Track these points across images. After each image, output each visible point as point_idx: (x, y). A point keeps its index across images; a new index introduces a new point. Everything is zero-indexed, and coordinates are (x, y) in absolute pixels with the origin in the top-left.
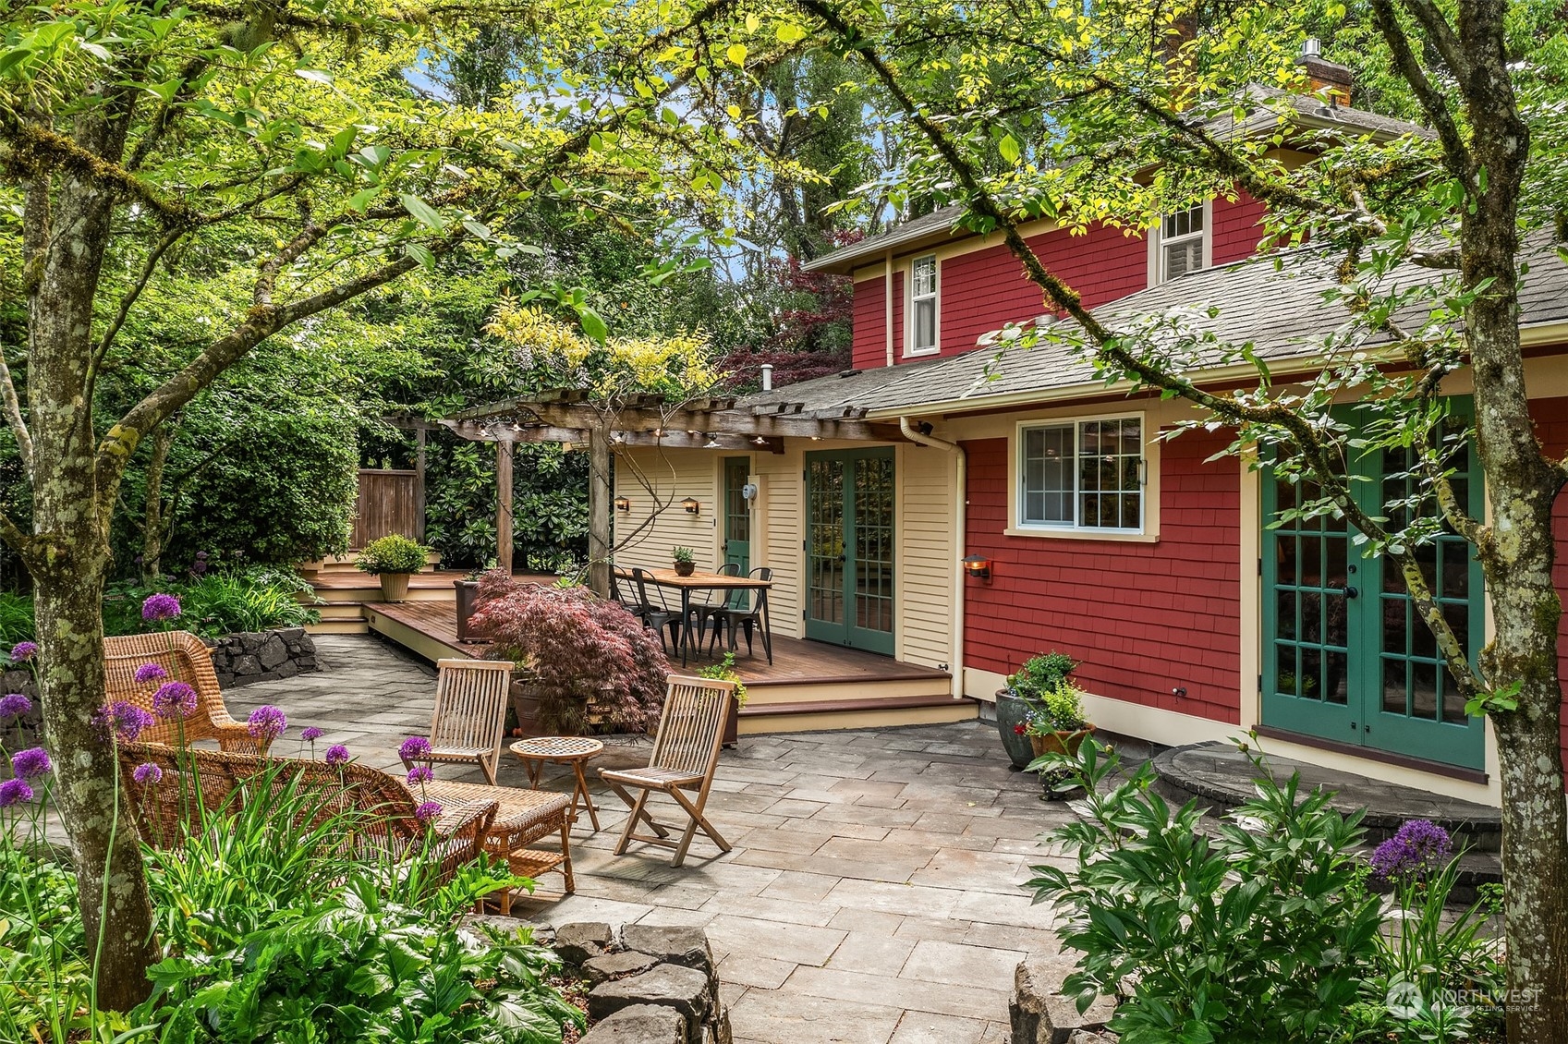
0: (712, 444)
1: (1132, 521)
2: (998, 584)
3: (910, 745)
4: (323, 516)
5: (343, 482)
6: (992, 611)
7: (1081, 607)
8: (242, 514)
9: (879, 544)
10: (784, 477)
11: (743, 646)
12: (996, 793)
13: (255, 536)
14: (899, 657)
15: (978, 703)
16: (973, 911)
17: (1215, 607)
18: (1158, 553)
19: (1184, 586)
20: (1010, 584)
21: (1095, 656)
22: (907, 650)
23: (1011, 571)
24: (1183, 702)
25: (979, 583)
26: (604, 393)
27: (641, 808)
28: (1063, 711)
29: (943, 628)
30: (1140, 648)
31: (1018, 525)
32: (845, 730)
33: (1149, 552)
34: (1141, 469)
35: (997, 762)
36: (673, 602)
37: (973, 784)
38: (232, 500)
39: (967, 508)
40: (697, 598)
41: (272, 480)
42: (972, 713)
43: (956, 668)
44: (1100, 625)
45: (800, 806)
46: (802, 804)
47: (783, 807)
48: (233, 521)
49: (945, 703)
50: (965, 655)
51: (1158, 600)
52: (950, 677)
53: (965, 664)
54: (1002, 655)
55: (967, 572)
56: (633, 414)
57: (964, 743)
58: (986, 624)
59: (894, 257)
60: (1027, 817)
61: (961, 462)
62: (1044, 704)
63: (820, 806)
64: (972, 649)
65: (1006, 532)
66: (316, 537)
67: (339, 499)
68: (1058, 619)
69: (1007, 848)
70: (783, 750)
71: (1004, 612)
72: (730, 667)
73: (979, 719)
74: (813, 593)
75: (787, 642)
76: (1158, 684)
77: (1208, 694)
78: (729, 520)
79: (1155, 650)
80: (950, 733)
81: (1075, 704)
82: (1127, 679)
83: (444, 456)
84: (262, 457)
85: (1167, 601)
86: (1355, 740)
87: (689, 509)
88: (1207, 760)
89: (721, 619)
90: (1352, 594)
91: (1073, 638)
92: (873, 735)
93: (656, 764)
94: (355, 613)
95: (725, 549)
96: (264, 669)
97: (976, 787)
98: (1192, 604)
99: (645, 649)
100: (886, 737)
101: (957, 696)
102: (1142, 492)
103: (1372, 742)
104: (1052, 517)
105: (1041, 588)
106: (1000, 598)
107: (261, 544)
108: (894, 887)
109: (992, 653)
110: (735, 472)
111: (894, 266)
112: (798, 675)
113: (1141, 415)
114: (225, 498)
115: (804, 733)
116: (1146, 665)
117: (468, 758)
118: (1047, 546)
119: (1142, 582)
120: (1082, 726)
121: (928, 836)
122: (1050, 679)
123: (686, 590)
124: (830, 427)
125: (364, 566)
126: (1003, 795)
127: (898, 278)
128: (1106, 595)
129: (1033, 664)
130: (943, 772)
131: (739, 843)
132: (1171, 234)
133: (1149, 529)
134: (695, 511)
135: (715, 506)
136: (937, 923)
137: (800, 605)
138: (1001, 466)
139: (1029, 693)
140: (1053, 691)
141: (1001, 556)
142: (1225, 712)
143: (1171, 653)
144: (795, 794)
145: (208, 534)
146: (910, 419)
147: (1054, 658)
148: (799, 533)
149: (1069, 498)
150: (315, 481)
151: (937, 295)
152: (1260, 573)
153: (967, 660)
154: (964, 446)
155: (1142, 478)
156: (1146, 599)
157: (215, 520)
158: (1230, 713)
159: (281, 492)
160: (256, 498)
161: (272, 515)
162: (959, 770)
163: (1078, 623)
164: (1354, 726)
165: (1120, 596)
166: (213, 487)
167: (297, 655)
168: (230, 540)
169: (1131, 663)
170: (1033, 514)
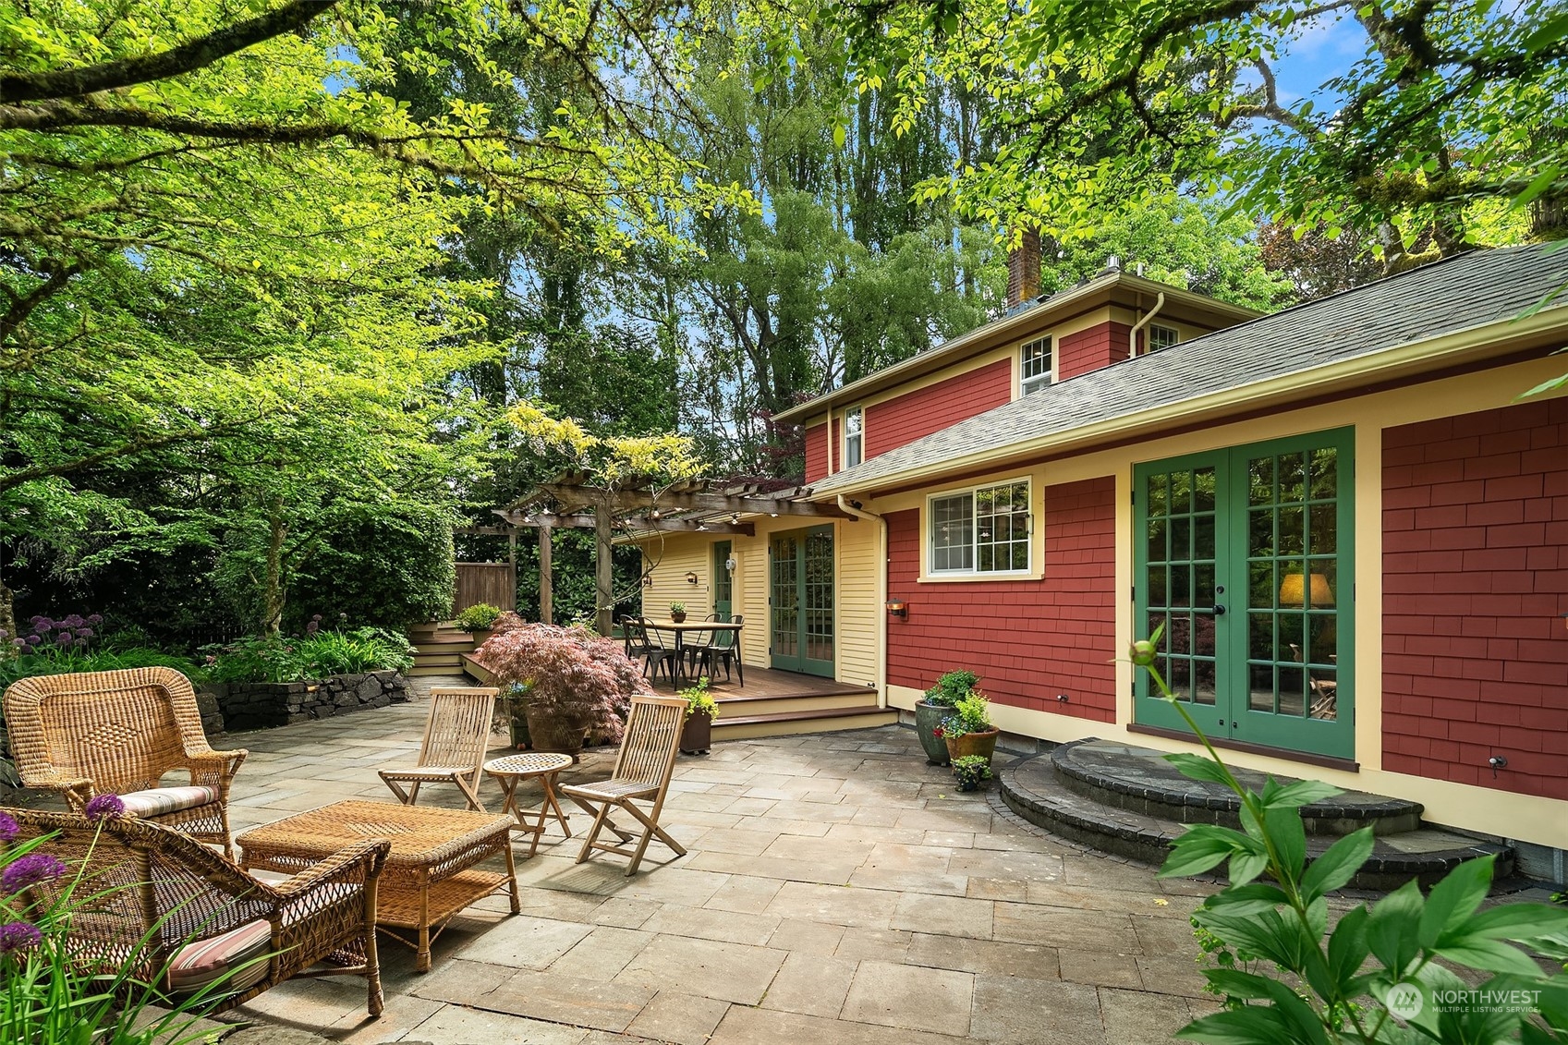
0: (702, 528)
1: (1021, 564)
2: (913, 620)
3: (847, 745)
4: (426, 590)
5: (440, 567)
6: (908, 641)
7: (980, 634)
8: (363, 589)
9: (822, 595)
10: (755, 553)
11: (723, 674)
12: (918, 785)
13: (374, 606)
14: (838, 679)
15: (898, 711)
16: (913, 919)
17: (1092, 628)
18: (1043, 588)
19: (1065, 613)
20: (922, 620)
21: (991, 672)
22: (844, 673)
23: (924, 609)
24: (1066, 706)
25: (898, 619)
26: (607, 478)
27: (603, 817)
28: (973, 717)
29: (871, 656)
30: (1029, 664)
31: (928, 573)
32: (797, 735)
33: (1036, 588)
34: (1029, 522)
35: (917, 759)
36: (668, 641)
37: (899, 778)
38: (356, 579)
39: (888, 564)
40: (689, 639)
41: (385, 564)
42: (892, 719)
43: (881, 686)
44: (993, 648)
45: (756, 804)
46: (757, 801)
47: (740, 806)
48: (358, 595)
49: (872, 712)
50: (888, 675)
51: (1043, 625)
52: (876, 692)
53: (888, 682)
54: (916, 674)
55: (888, 612)
56: (630, 494)
57: (889, 743)
58: (903, 651)
59: (833, 409)
60: (947, 808)
61: (883, 529)
62: (958, 711)
63: (772, 803)
64: (893, 670)
65: (919, 580)
66: (420, 606)
67: (438, 579)
68: (961, 645)
69: (935, 841)
70: (748, 753)
71: (918, 642)
72: (705, 689)
73: (898, 723)
74: (777, 637)
75: (756, 671)
76: (1043, 693)
77: (1087, 699)
78: (718, 587)
79: (1041, 665)
80: (877, 735)
81: (982, 710)
82: (1017, 689)
83: (526, 553)
84: (378, 548)
85: (1051, 626)
86: (1223, 734)
87: (690, 580)
88: (1096, 755)
89: (708, 656)
90: (1220, 611)
91: (973, 658)
92: (818, 739)
93: (618, 777)
94: (455, 660)
95: (715, 607)
96: (362, 701)
97: (901, 781)
98: (1072, 627)
99: (628, 675)
100: (828, 739)
101: (882, 706)
102: (1029, 540)
103: (1239, 735)
104: (955, 566)
105: (946, 621)
106: (914, 631)
107: (379, 612)
108: (835, 890)
109: (909, 673)
110: (721, 552)
111: (833, 415)
112: (762, 694)
113: (1028, 479)
114: (349, 578)
115: (765, 738)
116: (1033, 677)
117: (444, 777)
118: (951, 589)
119: (1029, 612)
120: (989, 728)
121: (866, 830)
122: (960, 691)
123: (679, 632)
124: (786, 505)
125: (461, 627)
126: (925, 788)
127: (835, 424)
128: (999, 624)
129: (946, 679)
130: (874, 768)
131: (695, 846)
132: (1028, 375)
133: (1035, 568)
134: (694, 581)
135: (708, 577)
136: (878, 935)
137: (767, 645)
138: (915, 529)
139: (942, 702)
140: (963, 699)
141: (914, 599)
142: (1102, 713)
143: (1052, 667)
144: (752, 793)
145: (338, 605)
146: (845, 496)
147: (961, 673)
148: (765, 591)
149: (969, 551)
150: (420, 565)
151: (862, 432)
152: (1133, 598)
153: (889, 679)
154: (887, 518)
155: (1030, 529)
156: (1033, 625)
157: (343, 594)
158: (1108, 714)
159: (394, 573)
160: (374, 578)
161: (387, 590)
162: (886, 766)
163: (977, 647)
164: (1222, 723)
165: (1011, 624)
166: (341, 570)
167: (390, 690)
168: (356, 609)
169: (1021, 676)
170: (940, 564)
